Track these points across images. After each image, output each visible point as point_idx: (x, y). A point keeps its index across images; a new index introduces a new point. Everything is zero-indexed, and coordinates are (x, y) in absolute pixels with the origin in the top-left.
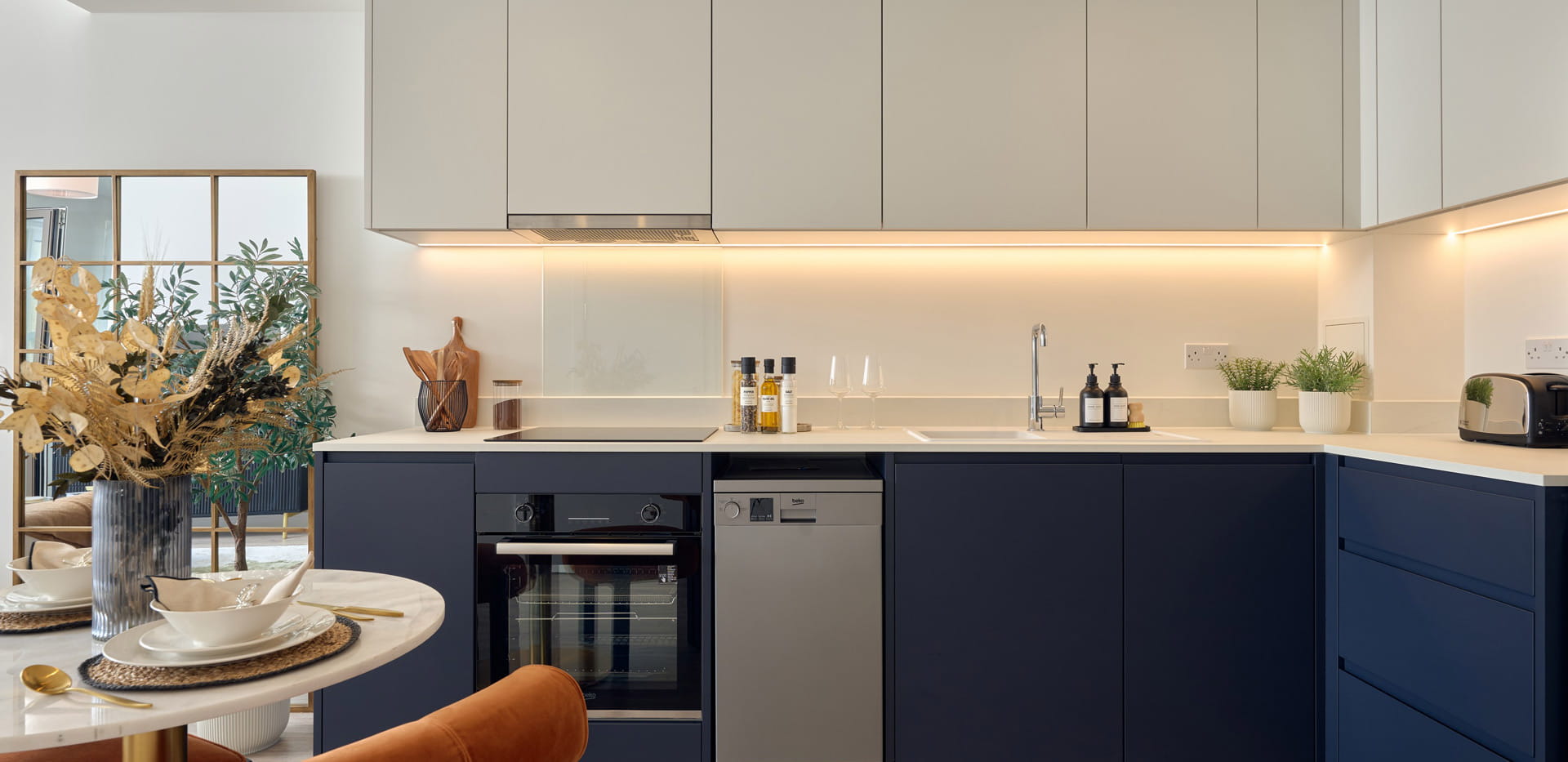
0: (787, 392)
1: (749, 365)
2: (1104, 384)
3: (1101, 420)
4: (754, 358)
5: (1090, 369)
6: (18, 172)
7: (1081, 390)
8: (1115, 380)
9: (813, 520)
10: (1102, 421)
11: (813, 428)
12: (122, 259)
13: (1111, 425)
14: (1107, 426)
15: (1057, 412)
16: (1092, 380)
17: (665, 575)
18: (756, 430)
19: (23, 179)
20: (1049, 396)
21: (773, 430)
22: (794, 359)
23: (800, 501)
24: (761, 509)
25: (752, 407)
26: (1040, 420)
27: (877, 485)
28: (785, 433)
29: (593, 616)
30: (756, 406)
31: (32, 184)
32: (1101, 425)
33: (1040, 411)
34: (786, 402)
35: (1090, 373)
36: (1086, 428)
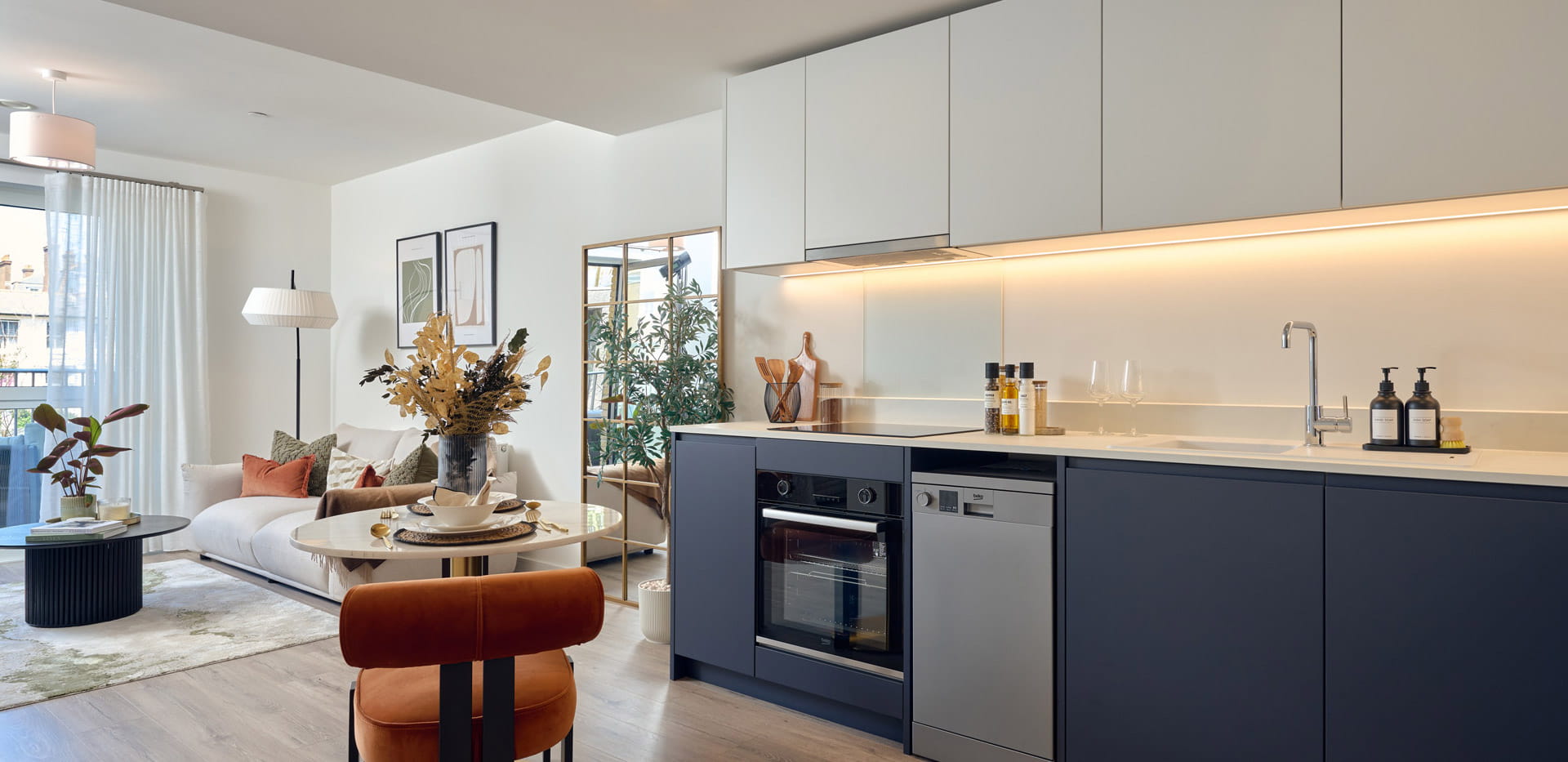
0: (1023, 396)
1: (993, 370)
2: (1404, 392)
3: (1394, 436)
4: (998, 364)
5: (1383, 374)
6: (583, 247)
7: (1371, 401)
8: (1422, 388)
9: (991, 516)
10: (1396, 438)
11: (1067, 432)
12: (629, 299)
13: (1413, 444)
14: (1403, 443)
15: (1343, 423)
16: (1387, 388)
17: (877, 550)
18: (998, 431)
19: (586, 251)
20: (1330, 405)
21: (1013, 431)
22: (1032, 364)
23: (980, 497)
24: (948, 501)
25: (993, 409)
26: (1318, 435)
27: (1048, 487)
28: (1022, 435)
29: (857, 581)
30: (998, 409)
31: (591, 253)
32: (1396, 443)
33: (1318, 424)
34: (1021, 406)
35: (1384, 379)
36: (1374, 446)
